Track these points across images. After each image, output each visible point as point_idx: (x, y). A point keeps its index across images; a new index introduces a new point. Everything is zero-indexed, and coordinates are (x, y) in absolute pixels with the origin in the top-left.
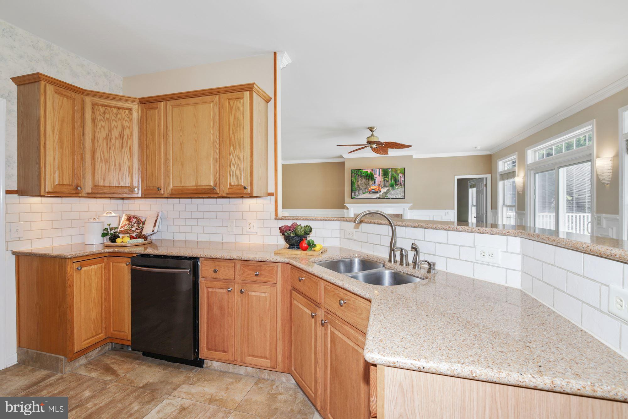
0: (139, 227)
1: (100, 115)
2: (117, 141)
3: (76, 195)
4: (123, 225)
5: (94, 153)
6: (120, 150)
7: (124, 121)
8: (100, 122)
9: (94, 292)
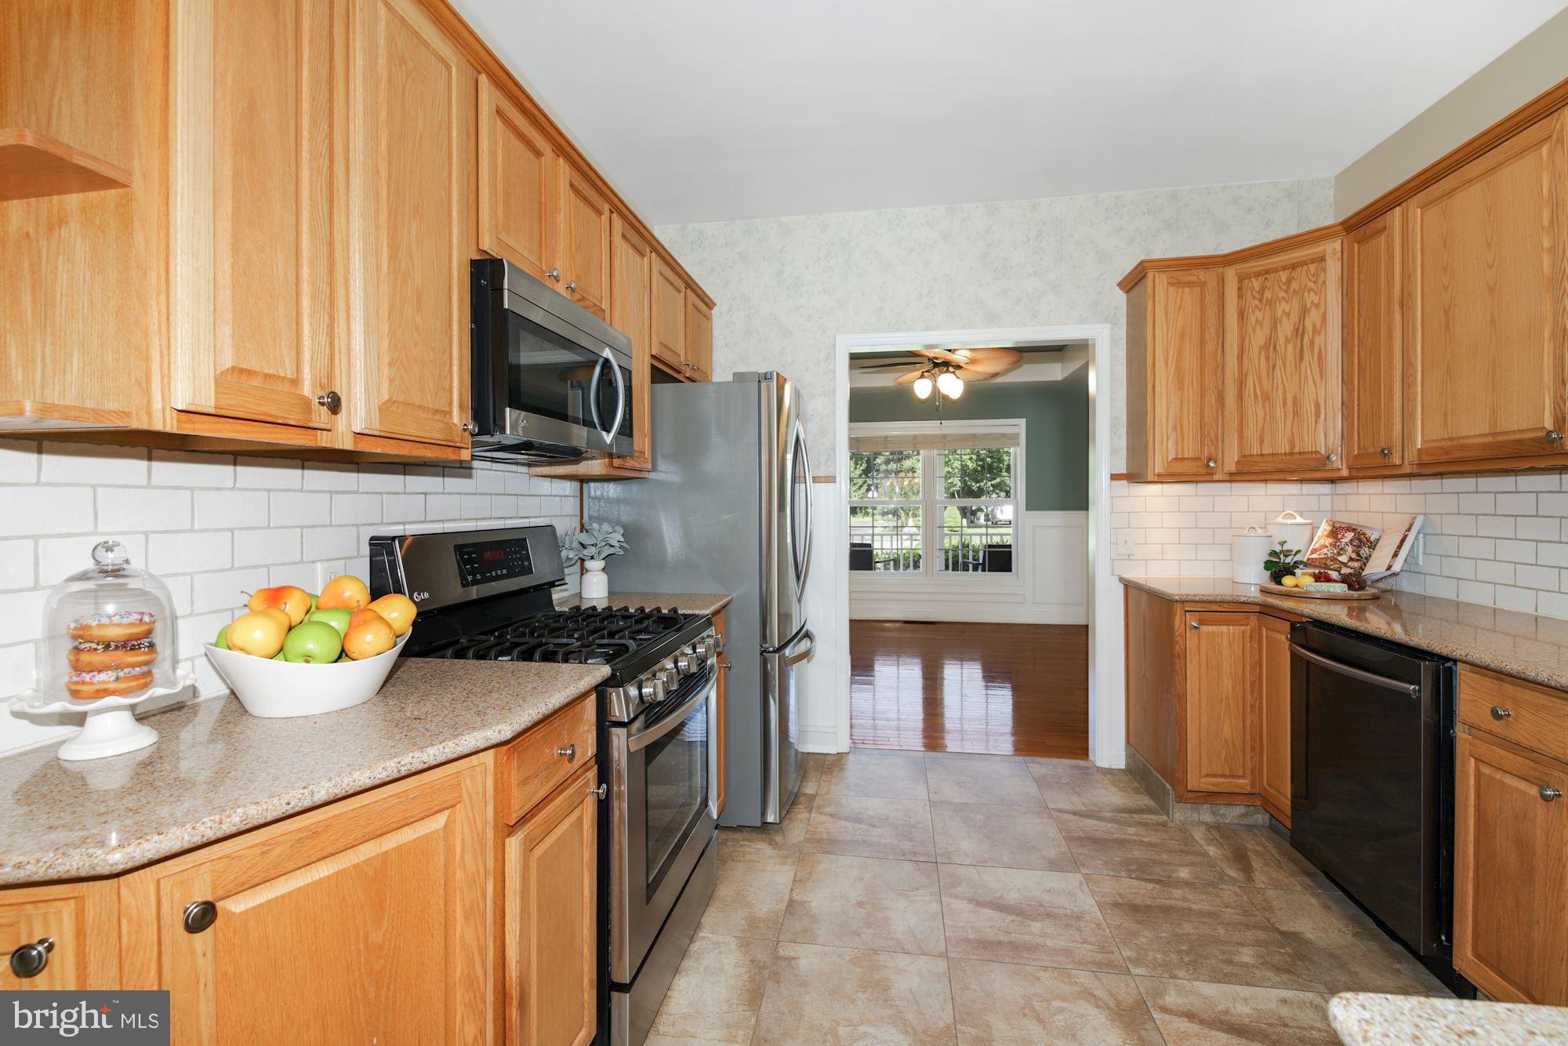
0: (1359, 555)
1: (1254, 298)
2: (1290, 347)
3: (1209, 478)
4: (1317, 546)
5: (1241, 384)
6: (1296, 367)
7: (1306, 294)
8: (1253, 312)
9: (1227, 682)
